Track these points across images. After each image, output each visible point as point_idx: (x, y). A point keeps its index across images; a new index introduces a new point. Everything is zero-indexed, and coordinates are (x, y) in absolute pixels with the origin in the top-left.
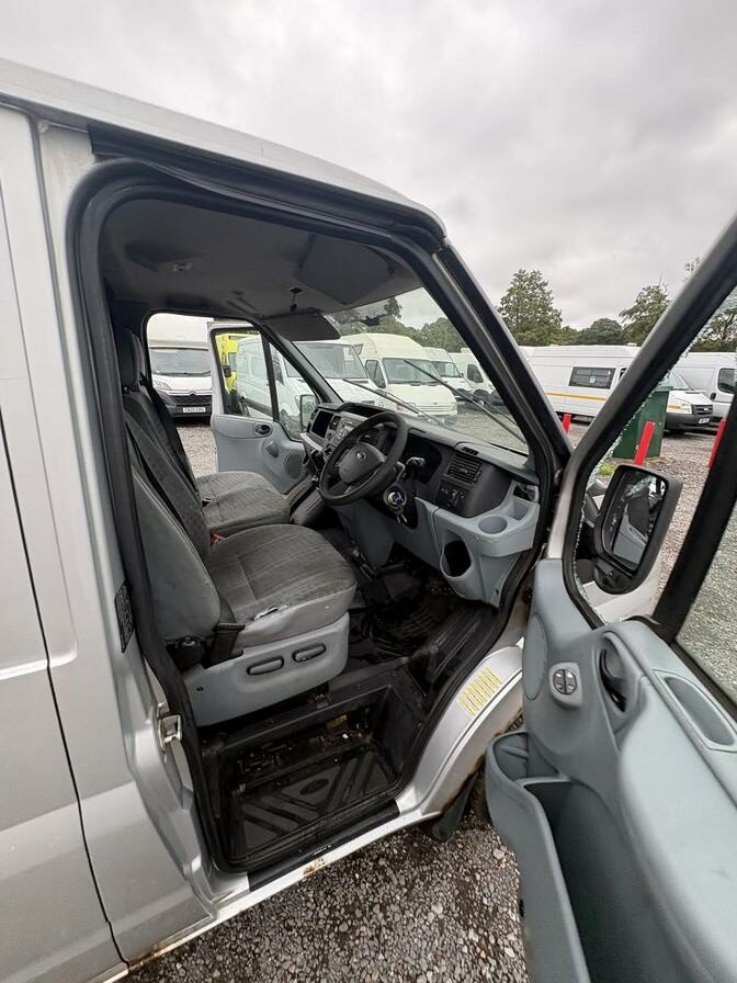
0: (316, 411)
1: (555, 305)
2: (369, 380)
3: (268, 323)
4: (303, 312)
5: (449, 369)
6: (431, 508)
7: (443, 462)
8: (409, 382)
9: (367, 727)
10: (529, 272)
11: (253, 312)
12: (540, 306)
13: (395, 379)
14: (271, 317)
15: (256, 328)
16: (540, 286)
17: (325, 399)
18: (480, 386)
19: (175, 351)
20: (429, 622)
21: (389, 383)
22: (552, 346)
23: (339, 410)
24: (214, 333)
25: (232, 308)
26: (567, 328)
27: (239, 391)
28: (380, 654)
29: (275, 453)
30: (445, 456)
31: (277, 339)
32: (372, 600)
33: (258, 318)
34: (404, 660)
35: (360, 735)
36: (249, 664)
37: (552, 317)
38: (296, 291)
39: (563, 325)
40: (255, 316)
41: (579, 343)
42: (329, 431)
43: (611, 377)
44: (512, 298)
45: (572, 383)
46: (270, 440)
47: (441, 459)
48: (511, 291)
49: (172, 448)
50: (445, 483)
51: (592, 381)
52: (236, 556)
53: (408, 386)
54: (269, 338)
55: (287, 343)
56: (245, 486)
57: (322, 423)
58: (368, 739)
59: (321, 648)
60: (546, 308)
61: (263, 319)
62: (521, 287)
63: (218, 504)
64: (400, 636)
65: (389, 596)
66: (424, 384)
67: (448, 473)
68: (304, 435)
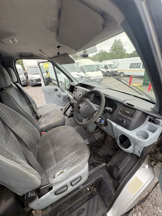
0: (70, 84)
1: (124, 48)
2: (81, 71)
3: (52, 59)
4: (62, 55)
5: (100, 67)
6: (114, 124)
7: (118, 108)
8: (91, 71)
9: (94, 186)
10: (117, 40)
11: (47, 56)
12: (120, 48)
13: (88, 71)
14: (53, 58)
15: (49, 61)
16: (120, 43)
17: (72, 81)
18: (108, 70)
19: (34, 68)
20: (109, 148)
21: (86, 72)
22: (125, 58)
23: (77, 86)
24: (39, 64)
25: (40, 56)
26: (127, 53)
27: (50, 77)
28: (96, 163)
29: (59, 96)
30: (119, 106)
31: (56, 64)
32: (91, 141)
33: (49, 58)
34: (104, 164)
35: (92, 188)
36: (55, 191)
37: (124, 51)
38: (59, 47)
39: (126, 53)
40: (48, 58)
41: (130, 57)
42: (74, 92)
43: (140, 65)
44: (113, 47)
45: (130, 68)
46: (58, 93)
47: (117, 106)
48: (113, 45)
49: (27, 103)
50: (119, 116)
51: (135, 66)
52: (49, 140)
53: (91, 72)
54: (54, 65)
55: (59, 65)
56: (52, 109)
57: (72, 89)
58: (95, 190)
59: (80, 178)
60: (122, 49)
61: (51, 58)
62: (116, 44)
63: (44, 116)
64: (101, 155)
65: (96, 139)
66: (95, 71)
67: (120, 112)
68: (67, 92)
